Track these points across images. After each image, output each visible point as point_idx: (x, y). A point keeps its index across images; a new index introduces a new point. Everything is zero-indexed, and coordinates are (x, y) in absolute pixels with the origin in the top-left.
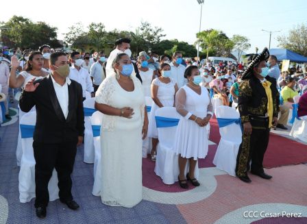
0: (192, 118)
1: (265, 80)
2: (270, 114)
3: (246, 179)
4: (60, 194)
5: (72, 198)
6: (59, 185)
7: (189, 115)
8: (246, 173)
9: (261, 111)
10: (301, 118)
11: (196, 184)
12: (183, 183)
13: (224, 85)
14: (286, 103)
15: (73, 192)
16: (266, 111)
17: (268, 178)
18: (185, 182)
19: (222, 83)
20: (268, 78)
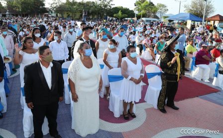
0: (132, 79)
1: (176, 52)
2: (179, 73)
3: (163, 111)
4: (50, 131)
5: (57, 132)
6: (49, 126)
7: (130, 77)
8: (163, 107)
9: (173, 72)
10: (197, 66)
11: (134, 116)
12: (126, 116)
13: (152, 42)
14: (188, 54)
15: (58, 129)
16: (176, 71)
17: (177, 109)
18: (127, 116)
19: (150, 41)
20: (178, 51)
